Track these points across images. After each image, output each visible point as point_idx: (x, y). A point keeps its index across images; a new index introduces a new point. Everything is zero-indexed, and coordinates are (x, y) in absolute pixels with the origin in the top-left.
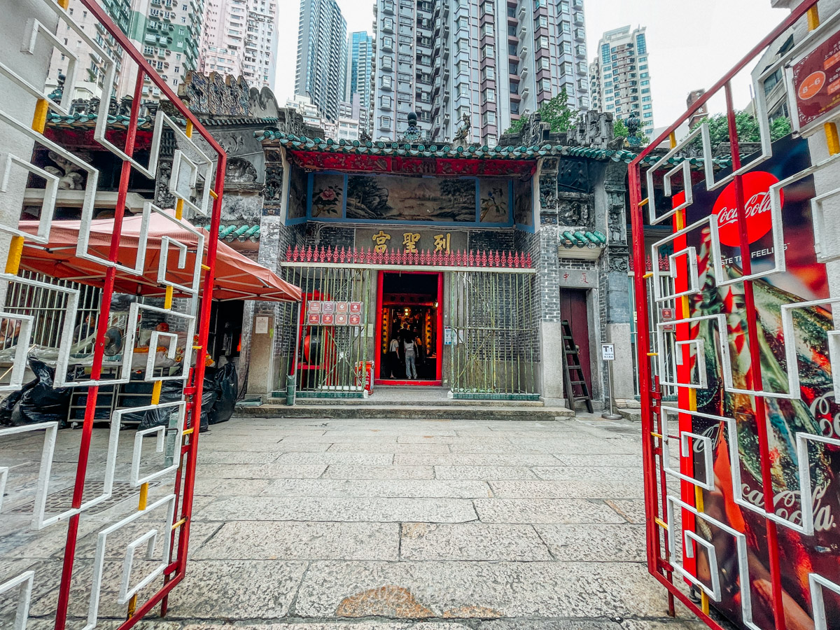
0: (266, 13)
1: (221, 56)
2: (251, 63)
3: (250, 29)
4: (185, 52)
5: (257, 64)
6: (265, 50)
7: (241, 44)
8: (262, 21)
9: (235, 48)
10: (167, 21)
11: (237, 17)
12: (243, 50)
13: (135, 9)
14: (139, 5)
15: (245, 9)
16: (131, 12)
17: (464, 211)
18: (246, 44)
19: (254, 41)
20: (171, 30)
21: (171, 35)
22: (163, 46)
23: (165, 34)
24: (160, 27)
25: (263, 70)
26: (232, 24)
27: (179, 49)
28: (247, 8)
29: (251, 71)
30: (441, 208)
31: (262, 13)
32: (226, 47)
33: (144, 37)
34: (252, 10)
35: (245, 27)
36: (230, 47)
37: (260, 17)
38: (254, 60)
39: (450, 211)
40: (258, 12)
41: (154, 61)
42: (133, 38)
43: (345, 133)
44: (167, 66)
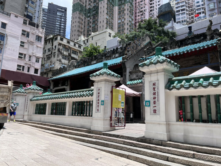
17: (204, 61)
22: (123, 4)
30: (195, 62)
39: (198, 62)
41: (122, 10)
42: (116, 6)
44: (125, 10)
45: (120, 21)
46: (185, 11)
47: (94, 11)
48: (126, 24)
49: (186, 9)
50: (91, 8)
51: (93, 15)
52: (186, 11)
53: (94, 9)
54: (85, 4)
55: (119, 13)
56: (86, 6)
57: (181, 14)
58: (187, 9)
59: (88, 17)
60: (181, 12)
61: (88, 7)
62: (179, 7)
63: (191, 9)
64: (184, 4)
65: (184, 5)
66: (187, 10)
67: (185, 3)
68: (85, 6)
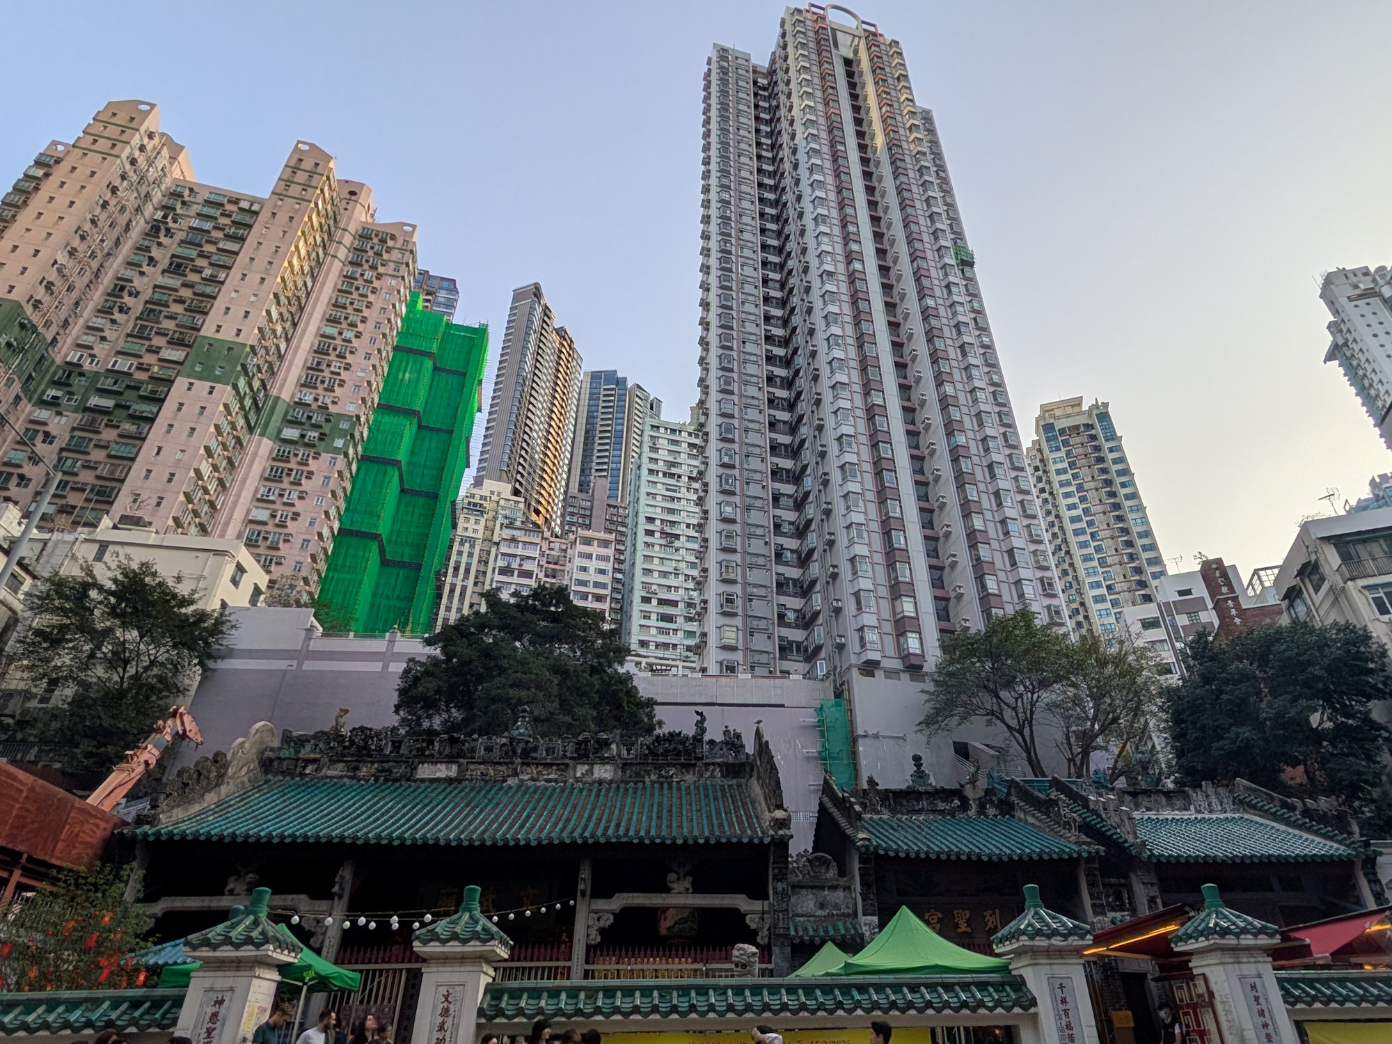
4: (346, 455)
10: (324, 407)
13: (274, 392)
14: (282, 386)
16: (266, 396)
20: (328, 421)
21: (326, 429)
22: (309, 445)
23: (316, 426)
24: (310, 418)
27: (336, 451)
33: (280, 431)
41: (291, 470)
42: (262, 435)
43: (590, 556)
44: (310, 475)
45: (263, 515)
47: (103, 392)
48: (297, 541)
49: (535, 575)
50: (87, 365)
51: (86, 409)
52: (533, 582)
53: (107, 383)
54: (54, 329)
55: (274, 476)
56: (54, 341)
57: (513, 587)
59: (42, 403)
60: (515, 579)
61: (65, 353)
62: (513, 556)
67: (539, 554)
68: (49, 339)
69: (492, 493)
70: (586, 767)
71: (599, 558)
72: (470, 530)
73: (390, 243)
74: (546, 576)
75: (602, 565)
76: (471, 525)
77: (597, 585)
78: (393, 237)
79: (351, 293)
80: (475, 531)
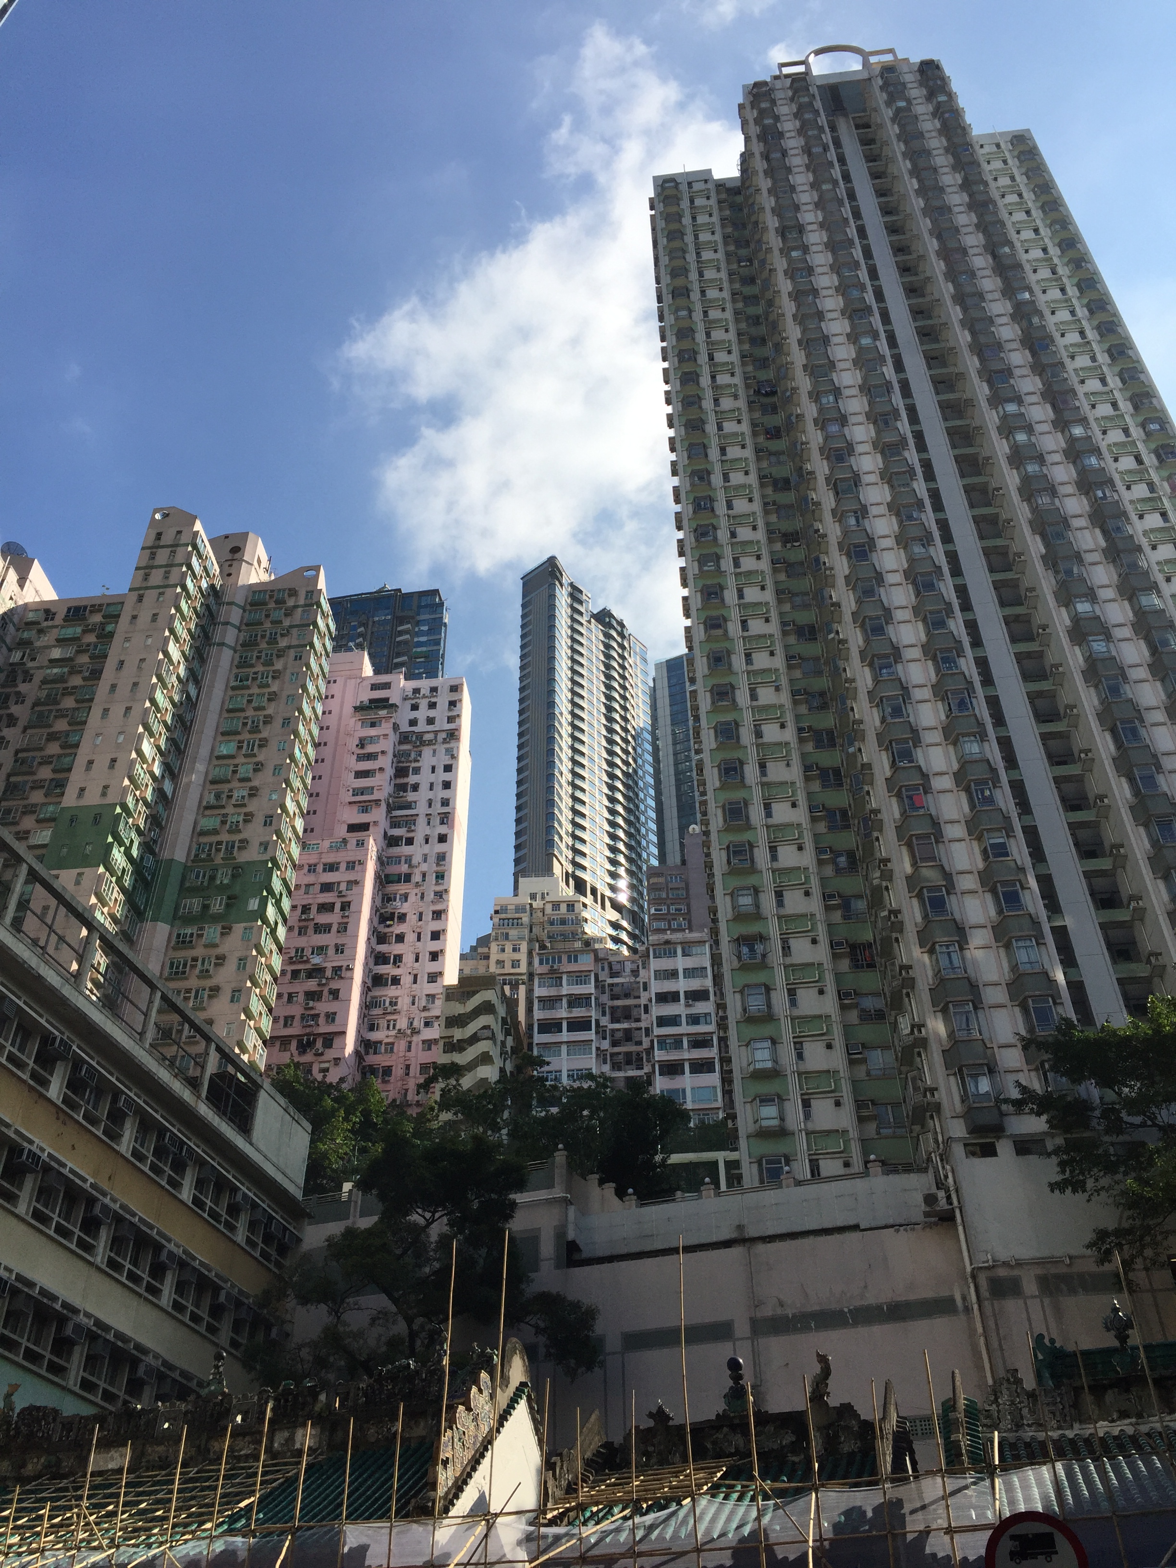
0: (442, 724)
1: (330, 858)
2: (405, 850)
3: (401, 772)
5: (416, 851)
6: (438, 808)
7: (379, 815)
8: (430, 743)
9: (364, 827)
10: (229, 860)
11: (371, 757)
12: (384, 824)
13: (164, 855)
14: (174, 845)
15: (390, 732)
18: (390, 808)
19: (411, 796)
20: (235, 875)
21: (235, 890)
22: (216, 918)
23: (222, 889)
24: (212, 878)
25: (432, 859)
26: (360, 774)
27: (250, 914)
28: (396, 727)
29: (404, 868)
31: (430, 728)
32: (342, 831)
33: (178, 906)
34: (405, 727)
35: (390, 771)
36: (353, 828)
37: (427, 737)
38: (410, 842)
40: (422, 727)
43: (673, 974)
44: (221, 959)
46: (591, 1035)
49: (597, 1021)
52: (597, 1033)
55: (175, 975)
57: (564, 1048)
58: (605, 1021)
60: (565, 1035)
62: (559, 998)
63: (625, 1025)
64: (590, 988)
65: (588, 997)
66: (601, 1032)
67: (596, 987)
69: (533, 896)
70: (286, 1434)
71: (690, 973)
72: (508, 964)
73: (291, 603)
74: (614, 1020)
75: (695, 984)
76: (509, 955)
77: (694, 1020)
78: (293, 593)
79: (248, 687)
80: (515, 964)
